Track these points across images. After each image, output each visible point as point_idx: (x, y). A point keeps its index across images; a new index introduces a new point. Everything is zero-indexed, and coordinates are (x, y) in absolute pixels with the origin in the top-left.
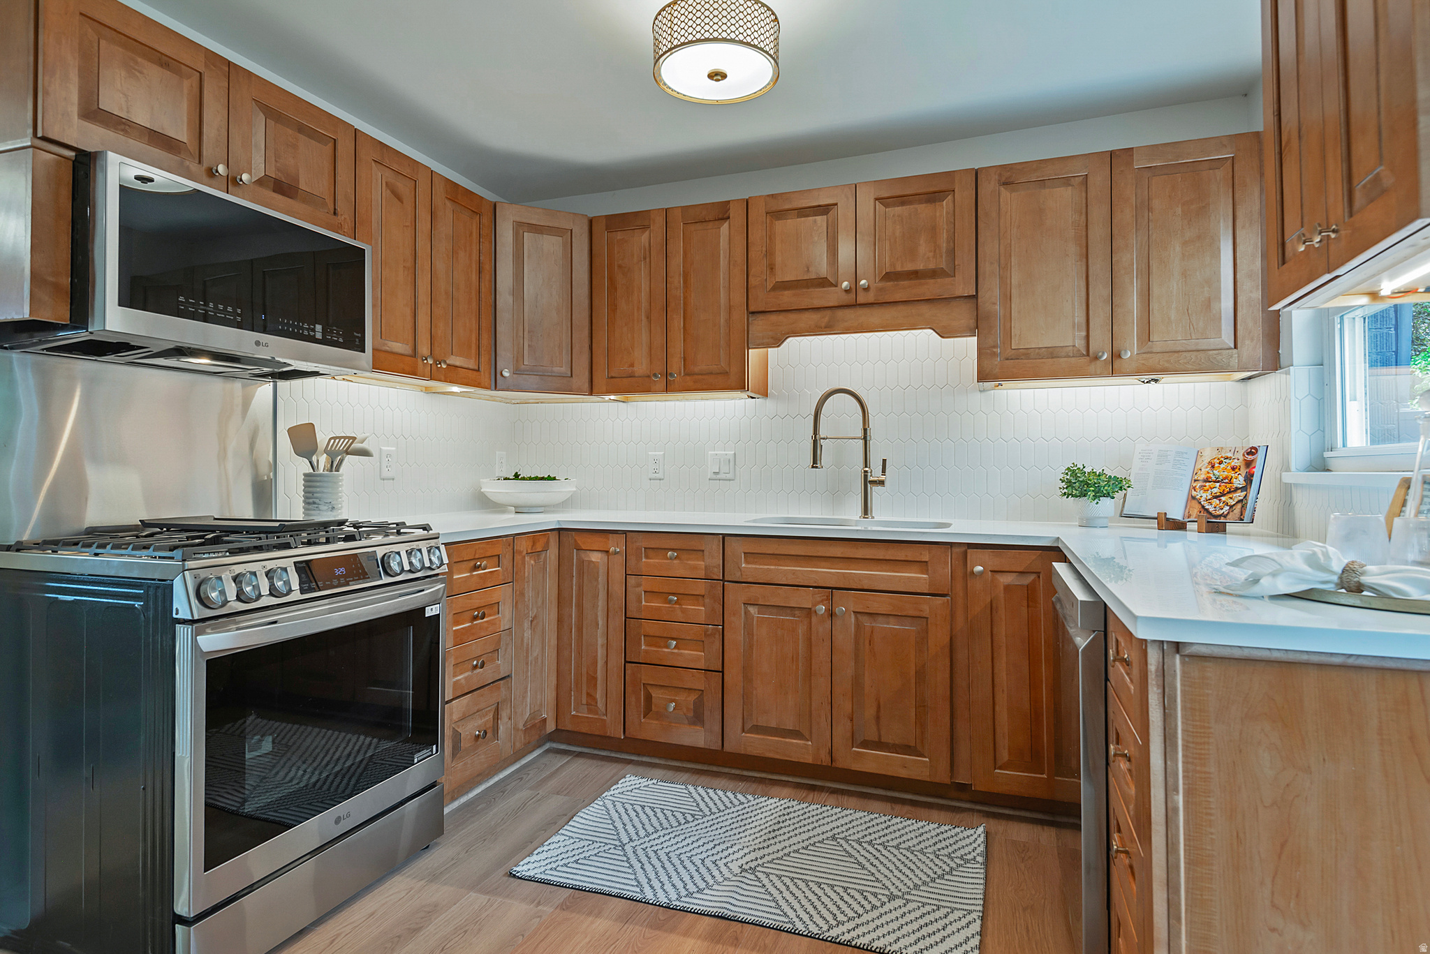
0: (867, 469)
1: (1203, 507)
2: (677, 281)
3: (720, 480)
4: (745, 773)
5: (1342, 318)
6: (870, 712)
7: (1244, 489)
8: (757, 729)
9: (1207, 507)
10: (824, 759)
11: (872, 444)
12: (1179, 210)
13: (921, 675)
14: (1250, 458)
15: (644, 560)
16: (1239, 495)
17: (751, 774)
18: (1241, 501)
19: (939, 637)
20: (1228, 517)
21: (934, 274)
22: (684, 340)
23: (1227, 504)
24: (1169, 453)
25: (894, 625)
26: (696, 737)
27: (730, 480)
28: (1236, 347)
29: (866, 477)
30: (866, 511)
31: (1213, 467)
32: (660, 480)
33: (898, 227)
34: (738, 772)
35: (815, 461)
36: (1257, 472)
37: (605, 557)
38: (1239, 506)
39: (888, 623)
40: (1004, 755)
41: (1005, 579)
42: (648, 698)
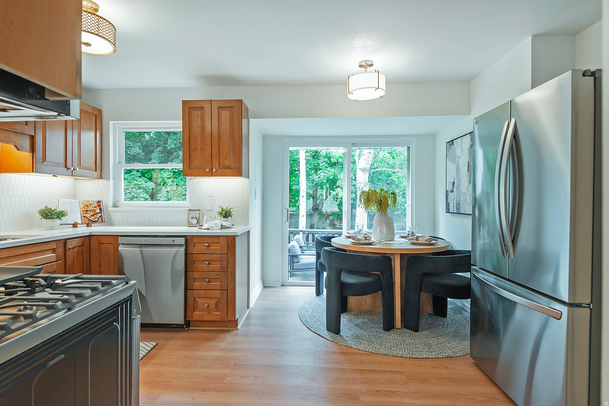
9: (90, 219)
12: (86, 126)
14: (99, 204)
16: (99, 215)
18: (100, 217)
20: (98, 221)
28: (96, 170)
31: (88, 206)
36: (102, 208)
41: (76, 250)
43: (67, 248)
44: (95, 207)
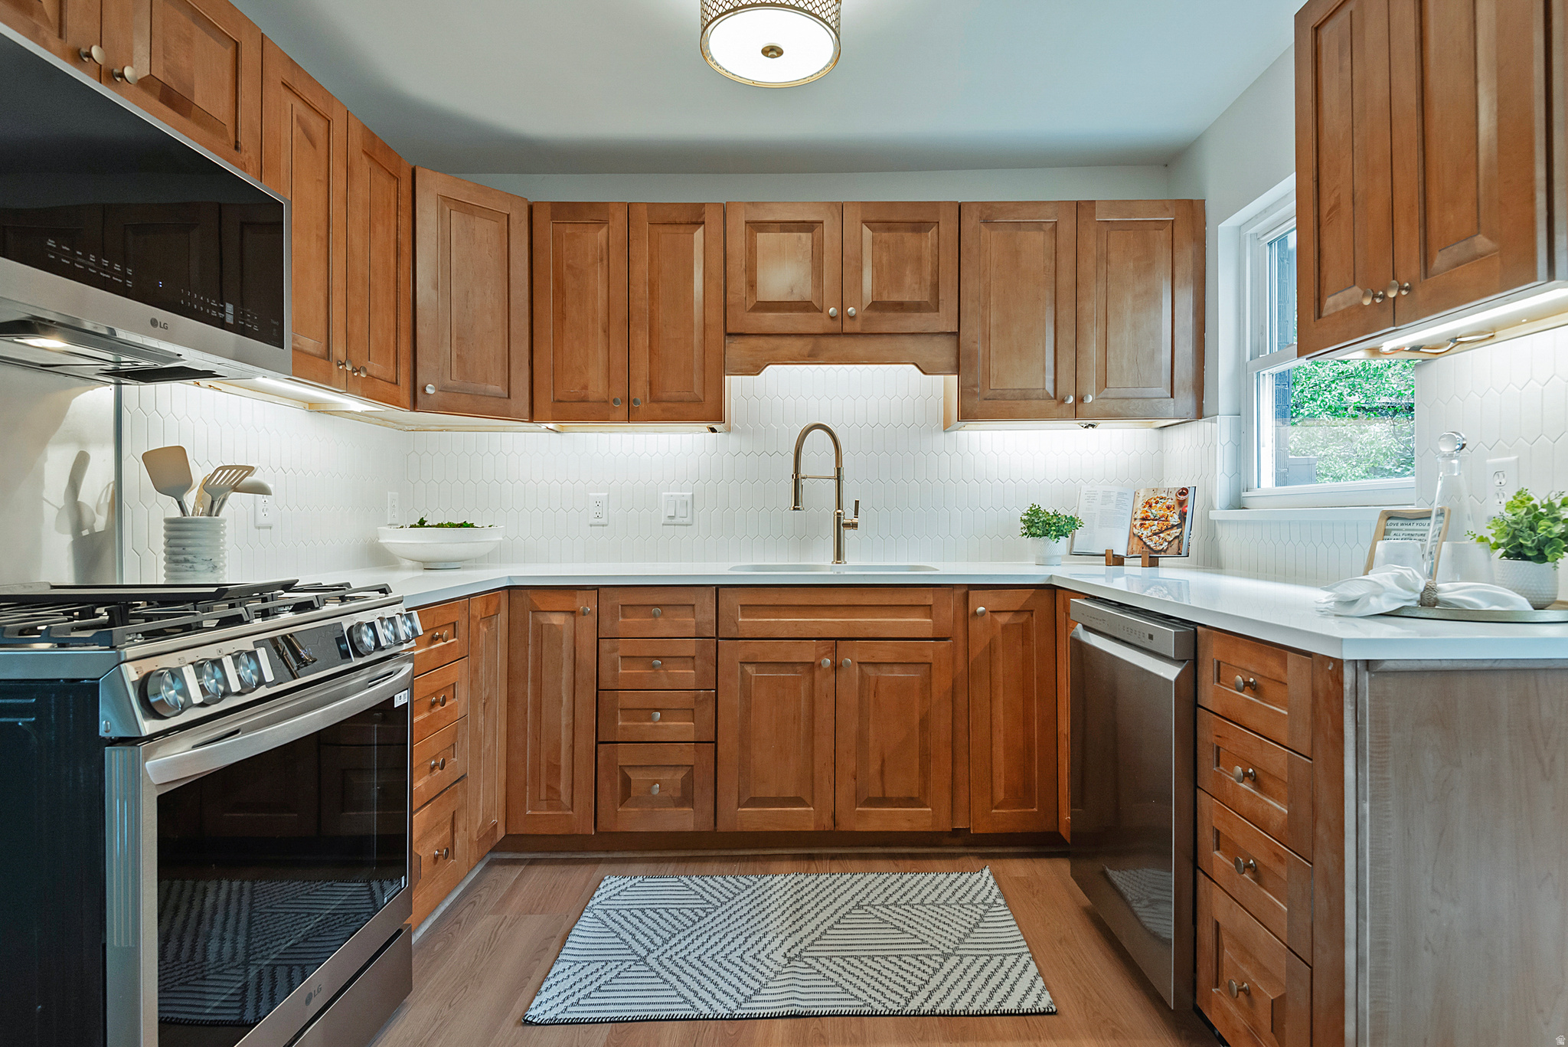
0: (840, 511)
1: (1145, 543)
2: (641, 290)
3: (675, 525)
5: (1258, 374)
6: (874, 767)
7: (1179, 526)
8: (754, 802)
9: (1148, 543)
10: (827, 823)
11: (845, 484)
12: (1131, 265)
13: (924, 723)
14: (1182, 498)
15: (621, 619)
16: (1176, 532)
17: (742, 853)
18: (1177, 537)
19: (942, 682)
20: (1168, 552)
21: (917, 307)
22: (650, 361)
23: (1166, 540)
24: (1112, 494)
25: (898, 673)
26: (684, 820)
27: (687, 525)
28: (1172, 396)
29: (839, 519)
30: (839, 555)
31: (1150, 506)
32: (603, 525)
33: (885, 254)
35: (796, 503)
36: (1189, 510)
37: (571, 619)
38: (1177, 541)
39: (892, 672)
40: (1000, 795)
41: (1003, 619)
42: (627, 782)
43: (970, 611)
44: (1168, 508)
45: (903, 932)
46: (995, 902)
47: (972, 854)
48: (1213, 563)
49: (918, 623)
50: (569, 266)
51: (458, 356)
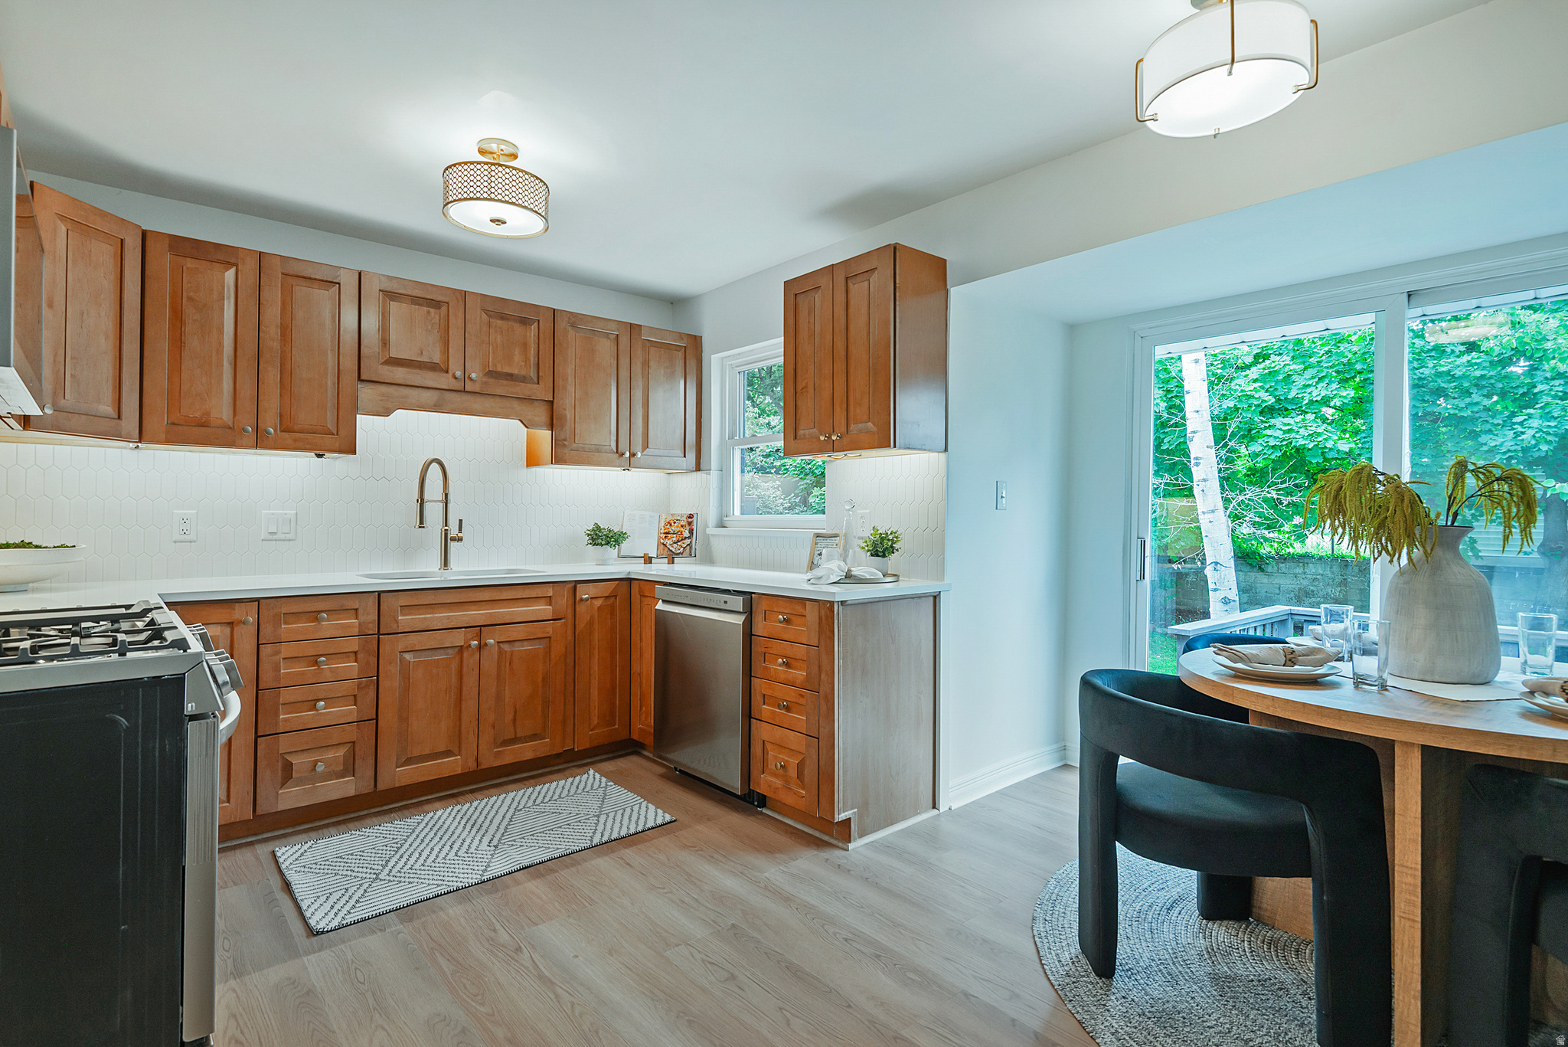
0: (446, 528)
1: (668, 549)
2: (272, 331)
3: (276, 540)
4: (385, 808)
5: (733, 448)
6: (509, 717)
7: (689, 538)
8: (409, 761)
9: (670, 549)
10: (472, 765)
11: (451, 506)
12: (662, 371)
13: (545, 680)
14: (690, 520)
15: (283, 626)
16: (688, 541)
17: (391, 806)
18: (688, 545)
19: (558, 649)
20: (683, 553)
21: (524, 379)
22: (280, 396)
23: (682, 547)
24: (645, 517)
25: (527, 647)
26: (345, 787)
27: (289, 540)
28: (685, 456)
29: (446, 535)
30: (446, 563)
31: (671, 525)
32: (191, 542)
33: (499, 336)
34: (378, 810)
35: (421, 522)
36: (694, 528)
37: (228, 630)
38: (688, 547)
39: (523, 647)
40: (595, 721)
41: (598, 603)
42: (288, 767)
43: (578, 598)
44: (682, 526)
45: (560, 813)
46: (606, 785)
47: (573, 766)
48: (709, 560)
49: (542, 609)
50: (190, 299)
51: (72, 375)
